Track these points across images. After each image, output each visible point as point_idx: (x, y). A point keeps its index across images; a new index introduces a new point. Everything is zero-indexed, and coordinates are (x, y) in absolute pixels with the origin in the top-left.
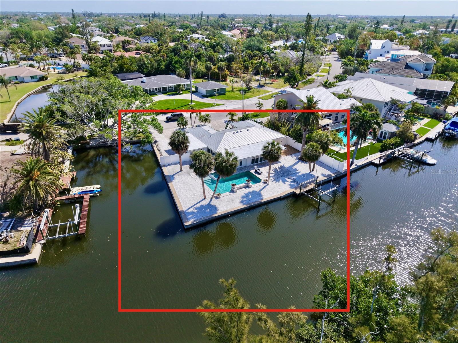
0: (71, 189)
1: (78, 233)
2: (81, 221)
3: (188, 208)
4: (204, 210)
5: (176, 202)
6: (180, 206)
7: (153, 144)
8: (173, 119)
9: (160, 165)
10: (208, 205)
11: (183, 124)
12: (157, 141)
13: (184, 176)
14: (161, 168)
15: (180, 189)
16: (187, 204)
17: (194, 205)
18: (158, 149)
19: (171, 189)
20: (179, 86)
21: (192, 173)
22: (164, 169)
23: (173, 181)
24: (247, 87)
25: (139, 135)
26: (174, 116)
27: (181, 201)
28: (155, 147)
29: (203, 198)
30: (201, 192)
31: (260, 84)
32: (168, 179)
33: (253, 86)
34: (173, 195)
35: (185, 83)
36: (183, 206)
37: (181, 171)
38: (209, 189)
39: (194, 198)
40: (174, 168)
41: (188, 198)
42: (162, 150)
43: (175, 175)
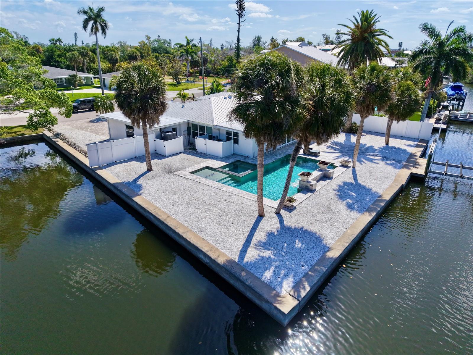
3: (241, 251)
4: (286, 245)
5: (188, 239)
6: (212, 248)
7: (54, 138)
8: (80, 108)
9: (88, 170)
10: (284, 229)
11: (107, 106)
12: (60, 134)
13: (164, 178)
14: (93, 174)
15: (175, 206)
16: (226, 238)
17: (248, 236)
18: (68, 144)
19: (150, 211)
20: (74, 76)
21: (179, 172)
22: (103, 173)
23: (140, 192)
24: (175, 82)
25: (14, 130)
26: (81, 103)
27: (202, 235)
28: (60, 143)
29: (257, 216)
30: (237, 204)
31: (188, 80)
32: (124, 190)
33: (180, 82)
34: (166, 223)
35: (82, 76)
36: (217, 246)
37: (150, 170)
38: (249, 194)
39: (231, 220)
40: (128, 168)
41: (216, 223)
42: (79, 145)
43: (139, 180)
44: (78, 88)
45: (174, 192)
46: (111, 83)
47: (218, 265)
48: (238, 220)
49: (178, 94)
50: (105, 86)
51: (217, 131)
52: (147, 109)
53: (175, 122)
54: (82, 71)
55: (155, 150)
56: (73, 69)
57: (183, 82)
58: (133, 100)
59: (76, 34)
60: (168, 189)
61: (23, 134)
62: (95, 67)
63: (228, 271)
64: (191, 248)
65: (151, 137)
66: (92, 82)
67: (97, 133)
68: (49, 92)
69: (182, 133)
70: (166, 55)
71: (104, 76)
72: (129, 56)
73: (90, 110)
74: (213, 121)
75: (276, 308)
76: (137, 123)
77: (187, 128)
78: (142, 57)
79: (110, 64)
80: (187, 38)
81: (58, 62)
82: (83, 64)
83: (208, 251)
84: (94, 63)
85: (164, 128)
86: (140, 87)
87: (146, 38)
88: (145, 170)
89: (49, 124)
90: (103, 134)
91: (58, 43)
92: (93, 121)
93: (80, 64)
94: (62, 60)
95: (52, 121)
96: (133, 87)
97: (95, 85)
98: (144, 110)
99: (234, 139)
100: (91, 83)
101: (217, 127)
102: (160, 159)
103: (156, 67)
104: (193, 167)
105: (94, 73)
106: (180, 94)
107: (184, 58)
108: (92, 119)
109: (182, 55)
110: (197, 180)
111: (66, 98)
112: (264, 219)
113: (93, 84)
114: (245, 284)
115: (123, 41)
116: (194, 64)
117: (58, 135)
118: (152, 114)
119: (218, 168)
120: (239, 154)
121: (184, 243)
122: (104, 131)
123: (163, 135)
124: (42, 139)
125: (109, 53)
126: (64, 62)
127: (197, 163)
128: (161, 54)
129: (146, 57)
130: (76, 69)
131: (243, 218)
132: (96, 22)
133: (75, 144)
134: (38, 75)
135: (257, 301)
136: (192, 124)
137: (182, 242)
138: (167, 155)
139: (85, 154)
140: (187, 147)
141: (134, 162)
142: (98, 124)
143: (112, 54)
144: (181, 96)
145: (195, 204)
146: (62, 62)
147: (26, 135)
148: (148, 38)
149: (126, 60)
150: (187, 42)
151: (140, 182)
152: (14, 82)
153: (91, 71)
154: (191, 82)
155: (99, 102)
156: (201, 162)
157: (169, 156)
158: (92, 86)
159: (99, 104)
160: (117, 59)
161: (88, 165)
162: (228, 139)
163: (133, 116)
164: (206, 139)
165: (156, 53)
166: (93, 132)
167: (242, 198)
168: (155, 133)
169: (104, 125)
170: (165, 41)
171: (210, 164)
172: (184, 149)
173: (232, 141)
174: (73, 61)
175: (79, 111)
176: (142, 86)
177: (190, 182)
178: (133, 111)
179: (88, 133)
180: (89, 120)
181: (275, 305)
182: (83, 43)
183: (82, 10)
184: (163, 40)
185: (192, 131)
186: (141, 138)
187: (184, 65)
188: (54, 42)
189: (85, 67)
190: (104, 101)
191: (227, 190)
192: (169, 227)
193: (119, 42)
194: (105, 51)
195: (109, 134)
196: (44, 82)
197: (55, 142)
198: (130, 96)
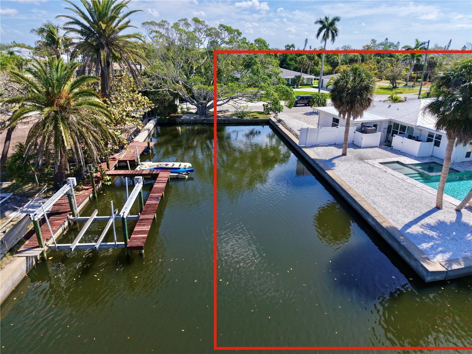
0: (140, 163)
1: (126, 244)
2: (142, 217)
3: (406, 225)
4: (454, 233)
5: (362, 205)
6: (380, 216)
7: (277, 123)
8: (299, 103)
9: (296, 147)
10: (459, 223)
11: (321, 102)
12: (282, 120)
13: (355, 162)
14: (300, 151)
15: (358, 183)
16: (396, 214)
17: (418, 218)
18: (286, 128)
19: (337, 182)
20: (299, 77)
21: (369, 161)
22: (307, 151)
23: (333, 168)
24: (391, 86)
25: (252, 114)
26: (300, 99)
27: (375, 206)
28: (281, 126)
29: (433, 207)
30: (416, 194)
31: (406, 85)
32: (321, 165)
33: (397, 86)
34: (347, 191)
35: (305, 77)
36: (386, 216)
37: (344, 154)
38: (433, 190)
39: (406, 204)
40: (327, 151)
41: (390, 202)
42: (293, 129)
43: (334, 160)
44: (299, 87)
45: (360, 173)
46: (328, 83)
47: (382, 227)
48: (413, 206)
49: (390, 97)
50: (322, 87)
51: (419, 132)
52: (355, 103)
53: (378, 119)
54: (306, 73)
55: (353, 141)
56: (299, 71)
57: (400, 86)
58: (345, 95)
59: (306, 40)
60: (356, 170)
61: (257, 118)
62: (318, 70)
63: (389, 233)
64: (363, 213)
65: (352, 129)
66: (312, 82)
67: (308, 123)
68: (282, 87)
69: (382, 130)
70: (390, 58)
71: (323, 77)
72: (350, 60)
73: (306, 105)
74: (416, 122)
75: (422, 266)
76: (343, 115)
77: (388, 126)
78: (363, 61)
79: (331, 67)
80: (417, 41)
81: (288, 64)
82: (308, 67)
83: (376, 217)
84: (317, 66)
85: (366, 123)
86: (353, 84)
87: (372, 42)
88: (341, 154)
89: (278, 111)
90: (312, 124)
91: (291, 49)
92: (307, 114)
93: (306, 67)
94: (293, 63)
95: (280, 109)
96: (347, 84)
97: (314, 85)
98: (351, 104)
99: (435, 141)
100: (310, 83)
101: (419, 127)
102: (355, 148)
103: (375, 70)
104: (383, 159)
105: (315, 75)
106: (392, 97)
107: (408, 62)
108: (306, 112)
109: (407, 58)
110: (384, 169)
111: (293, 92)
112: (440, 211)
113: (312, 85)
114: (401, 244)
115: (348, 46)
116: (418, 68)
117: (280, 121)
118: (357, 107)
119: (409, 165)
120: (437, 156)
121: (358, 208)
122: (314, 122)
123: (363, 129)
124: (268, 122)
125: (332, 57)
126: (293, 65)
127: (389, 157)
128: (383, 57)
129: (367, 60)
130: (302, 71)
131: (418, 205)
132: (328, 30)
133: (291, 128)
134: (277, 74)
135: (407, 259)
136: (394, 123)
137: (357, 208)
138: (362, 146)
139: (296, 136)
140: (384, 144)
141: (333, 147)
142: (310, 116)
143: (335, 58)
144: (392, 99)
145: (375, 186)
146: (291, 65)
147: (259, 118)
148: (374, 41)
149: (346, 64)
150: (417, 45)
151: (334, 161)
152: (262, 78)
153: (313, 73)
154: (409, 87)
155: (315, 99)
156: (392, 157)
157: (363, 148)
158: (311, 86)
159: (315, 100)
160: (338, 63)
161: (298, 144)
162: (429, 140)
163: (341, 108)
164: (404, 137)
165: (378, 56)
166: (305, 122)
167: (424, 191)
168: (356, 126)
169: (314, 117)
170: (392, 44)
171: (402, 160)
172: (380, 145)
173: (433, 143)
174: (302, 64)
175: (297, 105)
176: (355, 84)
177: (377, 170)
178: (343, 104)
179: (301, 122)
180: (304, 113)
181: (422, 263)
182: (311, 48)
183: (319, 20)
184: (390, 43)
185: (392, 129)
186: (343, 129)
187: (407, 69)
188: (289, 48)
189: (309, 70)
190: (319, 98)
191: (410, 182)
192: (349, 195)
193: (343, 47)
194: (329, 56)
195: (317, 125)
196: (279, 80)
197: (277, 126)
198: (343, 91)
